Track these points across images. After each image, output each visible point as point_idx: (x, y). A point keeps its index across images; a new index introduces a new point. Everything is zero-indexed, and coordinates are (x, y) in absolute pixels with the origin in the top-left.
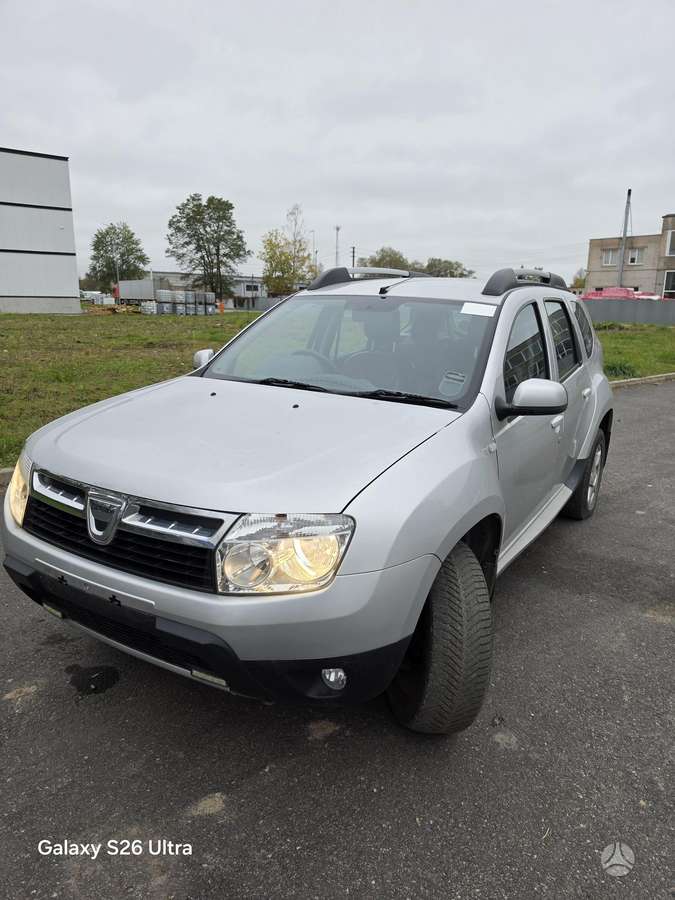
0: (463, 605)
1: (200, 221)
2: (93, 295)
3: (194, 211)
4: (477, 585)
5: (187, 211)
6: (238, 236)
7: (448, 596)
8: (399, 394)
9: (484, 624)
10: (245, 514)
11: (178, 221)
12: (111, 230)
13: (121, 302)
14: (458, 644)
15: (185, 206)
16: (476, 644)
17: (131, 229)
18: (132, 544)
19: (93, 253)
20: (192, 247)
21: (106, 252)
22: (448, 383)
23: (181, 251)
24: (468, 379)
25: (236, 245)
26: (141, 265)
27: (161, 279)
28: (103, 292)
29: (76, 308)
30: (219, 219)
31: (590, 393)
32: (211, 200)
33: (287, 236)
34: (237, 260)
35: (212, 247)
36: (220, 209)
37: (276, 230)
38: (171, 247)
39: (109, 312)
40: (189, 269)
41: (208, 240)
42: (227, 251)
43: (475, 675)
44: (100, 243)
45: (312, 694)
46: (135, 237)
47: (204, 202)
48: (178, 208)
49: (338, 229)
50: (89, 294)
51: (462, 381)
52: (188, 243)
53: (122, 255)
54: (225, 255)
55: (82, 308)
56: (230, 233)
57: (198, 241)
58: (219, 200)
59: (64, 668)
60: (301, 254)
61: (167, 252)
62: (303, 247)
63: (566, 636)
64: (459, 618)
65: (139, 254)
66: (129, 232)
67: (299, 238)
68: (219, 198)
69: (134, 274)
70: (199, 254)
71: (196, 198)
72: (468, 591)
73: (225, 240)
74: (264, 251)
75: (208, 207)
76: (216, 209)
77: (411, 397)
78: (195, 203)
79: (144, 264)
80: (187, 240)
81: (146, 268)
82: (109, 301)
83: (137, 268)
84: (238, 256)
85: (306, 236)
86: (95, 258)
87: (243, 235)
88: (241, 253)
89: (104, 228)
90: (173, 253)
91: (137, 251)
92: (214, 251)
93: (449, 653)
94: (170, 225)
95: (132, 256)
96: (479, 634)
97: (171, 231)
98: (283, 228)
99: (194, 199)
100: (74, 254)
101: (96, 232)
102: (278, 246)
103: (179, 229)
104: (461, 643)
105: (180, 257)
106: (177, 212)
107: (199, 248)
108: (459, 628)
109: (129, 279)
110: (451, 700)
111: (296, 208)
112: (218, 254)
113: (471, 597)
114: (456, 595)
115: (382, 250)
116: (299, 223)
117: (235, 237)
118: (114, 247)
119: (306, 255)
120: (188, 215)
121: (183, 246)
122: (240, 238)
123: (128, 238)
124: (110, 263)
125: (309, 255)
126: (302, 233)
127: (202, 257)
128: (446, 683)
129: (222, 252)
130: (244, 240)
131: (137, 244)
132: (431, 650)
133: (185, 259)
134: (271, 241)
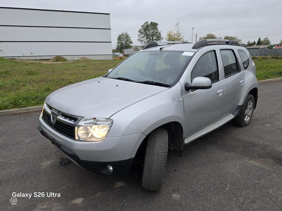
0: (156, 150)
1: (148, 30)
2: (117, 54)
3: (146, 27)
4: (163, 144)
5: (144, 27)
6: (159, 33)
7: (152, 147)
8: (153, 82)
9: (163, 157)
10: (83, 117)
11: (142, 30)
12: (123, 34)
13: (124, 55)
14: (153, 163)
15: (143, 25)
16: (159, 163)
17: (128, 34)
18: (59, 124)
19: (117, 41)
20: (145, 38)
21: (121, 41)
22: (170, 78)
23: (142, 39)
24: (176, 77)
25: (158, 36)
26: (131, 44)
27: (136, 48)
28: (120, 53)
29: (111, 58)
30: (154, 28)
31: (243, 82)
32: (151, 23)
33: (175, 32)
34: (158, 41)
35: (151, 37)
36: (154, 25)
37: (172, 30)
38: (139, 38)
39: (120, 59)
40: (144, 45)
41: (150, 35)
42: (156, 38)
43: (158, 173)
44: (119, 38)
45: (104, 172)
46: (129, 36)
47: (149, 24)
48: (142, 26)
49: (193, 29)
50: (116, 54)
51: (174, 78)
52: (144, 37)
53: (125, 42)
54: (155, 40)
55: (113, 58)
56: (157, 32)
57: (147, 36)
58: (154, 23)
59: (59, 158)
60: (179, 38)
61: (138, 40)
62: (180, 35)
63: (215, 166)
64: (154, 154)
65: (130, 41)
66: (127, 34)
67: (178, 33)
68: (154, 22)
69: (128, 47)
70: (147, 40)
71: (147, 23)
72: (159, 146)
73: (155, 35)
74: (167, 37)
75: (150, 25)
76: (153, 26)
77: (156, 83)
78: (146, 24)
79: (132, 44)
80: (144, 36)
81: (132, 45)
82: (121, 55)
83: (129, 45)
84: (159, 39)
85: (181, 32)
86: (118, 43)
87: (161, 33)
88: (160, 38)
89: (120, 34)
90: (140, 40)
91: (130, 40)
92: (152, 39)
93: (150, 165)
94: (139, 32)
95: (128, 42)
96: (160, 160)
97: (139, 33)
98: (174, 30)
99: (146, 23)
100: (111, 42)
101: (118, 35)
102: (172, 36)
103: (141, 33)
104: (154, 162)
105: (141, 41)
106: (141, 27)
107: (147, 38)
108: (154, 157)
109: (127, 48)
110: (151, 180)
111: (178, 23)
112: (153, 39)
113: (159, 148)
114: (155, 147)
115: (208, 34)
116: (179, 27)
117: (158, 34)
118: (123, 39)
119: (181, 38)
120: (144, 28)
121: (143, 38)
122: (160, 34)
123: (127, 36)
124: (122, 44)
125: (182, 38)
126: (180, 31)
127: (148, 41)
128: (149, 175)
129: (154, 39)
130: (161, 34)
131: (130, 38)
132: (145, 163)
133: (143, 42)
134: (169, 34)
